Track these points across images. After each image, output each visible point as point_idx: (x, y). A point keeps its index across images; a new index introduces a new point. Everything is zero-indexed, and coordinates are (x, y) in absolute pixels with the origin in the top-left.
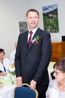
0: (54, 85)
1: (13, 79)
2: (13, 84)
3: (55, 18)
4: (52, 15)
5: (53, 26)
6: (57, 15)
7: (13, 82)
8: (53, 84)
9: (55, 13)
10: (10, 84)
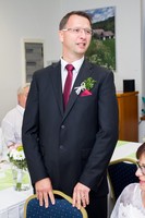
0: (134, 197)
1: (19, 176)
2: (20, 190)
3: (107, 37)
4: (102, 30)
5: (102, 56)
6: (114, 32)
7: (19, 185)
8: (131, 196)
9: (109, 26)
10: (12, 189)
